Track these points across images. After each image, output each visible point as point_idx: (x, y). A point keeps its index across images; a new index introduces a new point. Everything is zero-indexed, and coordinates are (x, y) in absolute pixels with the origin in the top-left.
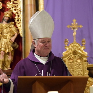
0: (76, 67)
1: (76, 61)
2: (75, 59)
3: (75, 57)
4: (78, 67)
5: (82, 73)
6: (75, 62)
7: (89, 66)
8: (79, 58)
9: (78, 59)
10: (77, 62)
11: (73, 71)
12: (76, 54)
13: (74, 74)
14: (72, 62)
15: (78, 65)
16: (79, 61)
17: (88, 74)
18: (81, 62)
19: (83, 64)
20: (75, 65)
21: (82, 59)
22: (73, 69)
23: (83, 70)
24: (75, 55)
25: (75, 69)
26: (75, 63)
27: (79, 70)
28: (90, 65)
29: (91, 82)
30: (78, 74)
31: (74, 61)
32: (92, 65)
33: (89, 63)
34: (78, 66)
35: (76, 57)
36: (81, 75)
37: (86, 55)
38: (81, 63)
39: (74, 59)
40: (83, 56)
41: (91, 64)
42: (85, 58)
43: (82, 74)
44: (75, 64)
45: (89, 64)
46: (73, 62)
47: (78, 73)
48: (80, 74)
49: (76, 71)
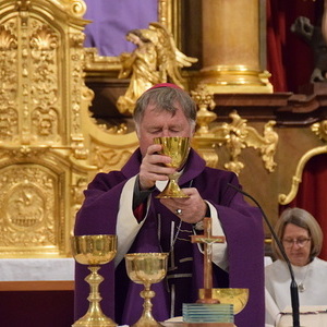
0: (26, 72)
1: (26, 42)
2: (25, 35)
3: (24, 21)
4: (37, 75)
5: (56, 102)
6: (24, 47)
7: (100, 67)
8: (44, 28)
9: (39, 32)
10: (31, 47)
11: (12, 91)
12: (28, 9)
13: (18, 109)
14: (10, 49)
15: (37, 61)
16: (43, 42)
17: (90, 109)
18: (52, 49)
19: (63, 61)
20: (21, 61)
21: (58, 34)
22: (12, 81)
23: (62, 91)
24: (24, 14)
25: (21, 80)
26: (25, 52)
27: (43, 86)
28: (105, 62)
29: (102, 145)
30: (39, 109)
31: (19, 43)
32: (115, 59)
33: (103, 54)
34: (38, 71)
35: (31, 21)
36: (51, 112)
37: (79, 15)
38: (52, 55)
39: (20, 34)
40: (64, 21)
41: (109, 59)
42: (72, 30)
43: (59, 108)
44: (24, 57)
45: (101, 58)
46: (16, 48)
47: (36, 102)
48: (45, 107)
49: (26, 92)
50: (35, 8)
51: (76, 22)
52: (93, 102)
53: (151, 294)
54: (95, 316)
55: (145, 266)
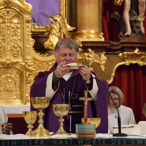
0: (8, 32)
1: (9, 21)
2: (8, 18)
3: (8, 12)
4: (13, 34)
5: (20, 44)
6: (8, 22)
7: (37, 31)
8: (16, 15)
9: (14, 17)
10: (11, 23)
11: (3, 39)
12: (10, 8)
13: (5, 46)
14: (2, 23)
15: (13, 28)
16: (15, 21)
17: (34, 47)
18: (19, 23)
19: (23, 28)
20: (7, 28)
21: (21, 17)
22: (3, 36)
23: (23, 39)
24: (8, 10)
25: (7, 35)
26: (8, 24)
27: (15, 38)
28: (39, 29)
29: (38, 61)
30: (14, 47)
31: (6, 21)
32: (43, 27)
33: (38, 25)
34: (13, 32)
35: (11, 12)
36: (18, 48)
37: (29, 10)
38: (19, 26)
39: (7, 17)
40: (23, 13)
41: (41, 27)
42: (27, 16)
43: (22, 46)
44: (8, 26)
45: (38, 27)
46: (5, 23)
47: (12, 44)
48: (16, 46)
49: (8, 40)
50: (12, 7)
51: (28, 13)
52: (34, 44)
53: (63, 120)
54: (41, 129)
55: (60, 109)
